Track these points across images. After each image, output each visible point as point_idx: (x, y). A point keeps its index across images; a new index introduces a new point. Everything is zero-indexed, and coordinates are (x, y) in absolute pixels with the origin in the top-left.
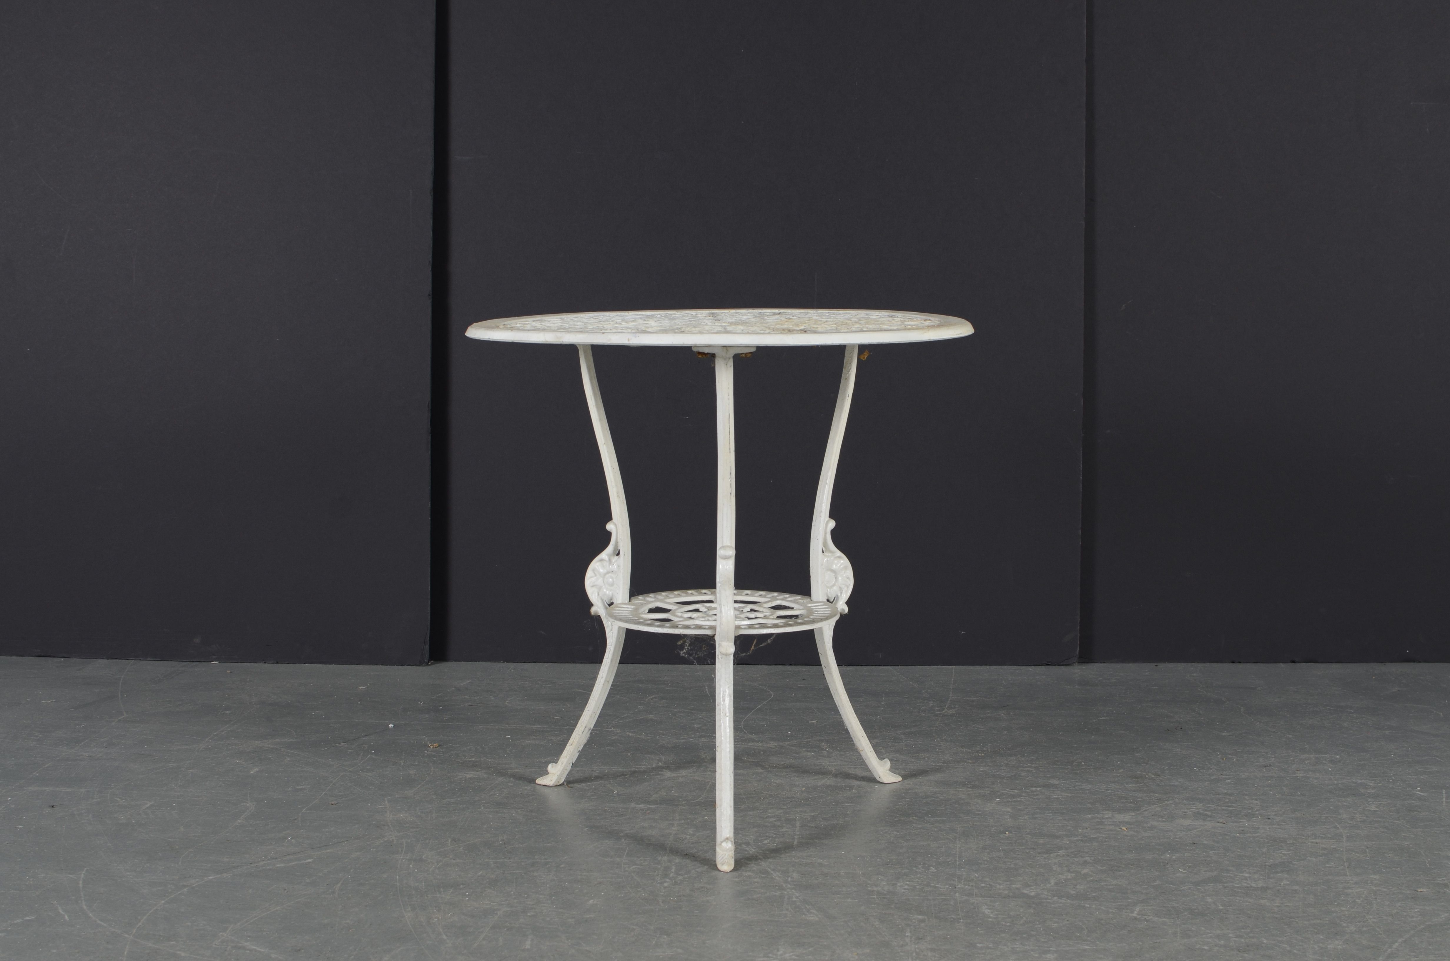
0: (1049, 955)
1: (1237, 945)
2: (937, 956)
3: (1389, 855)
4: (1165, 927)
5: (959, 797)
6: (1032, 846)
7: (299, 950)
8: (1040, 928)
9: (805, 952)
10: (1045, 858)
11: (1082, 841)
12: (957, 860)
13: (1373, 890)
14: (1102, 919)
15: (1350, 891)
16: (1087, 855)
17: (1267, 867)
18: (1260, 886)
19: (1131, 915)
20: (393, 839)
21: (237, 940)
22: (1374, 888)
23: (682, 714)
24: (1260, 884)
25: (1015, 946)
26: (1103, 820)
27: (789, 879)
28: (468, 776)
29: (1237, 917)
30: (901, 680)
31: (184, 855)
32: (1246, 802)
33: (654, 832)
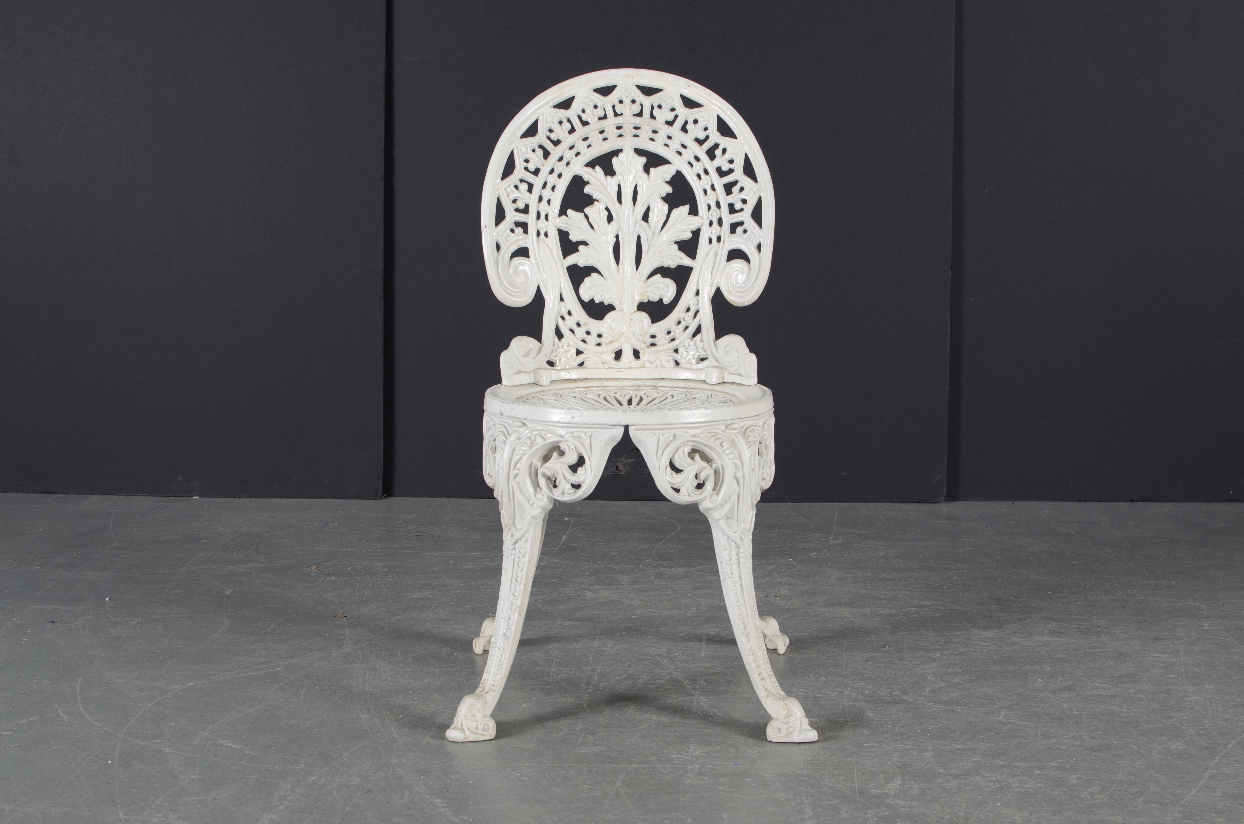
0: (926, 753)
1: (1091, 745)
2: (828, 753)
3: (1222, 668)
4: (1028, 729)
5: (845, 616)
6: (910, 659)
7: (269, 747)
8: (918, 729)
9: (712, 749)
10: (921, 669)
11: (953, 654)
12: (844, 670)
13: (1208, 698)
14: (972, 723)
15: (1188, 699)
16: (958, 667)
17: (1115, 677)
18: (1109, 694)
19: (997, 719)
20: (350, 651)
21: (214, 738)
22: (1209, 697)
23: (601, 543)
24: (1110, 693)
25: (897, 745)
26: (971, 637)
27: (698, 686)
28: (416, 596)
29: (1091, 721)
30: (792, 515)
31: (168, 665)
32: (1095, 621)
33: (578, 645)
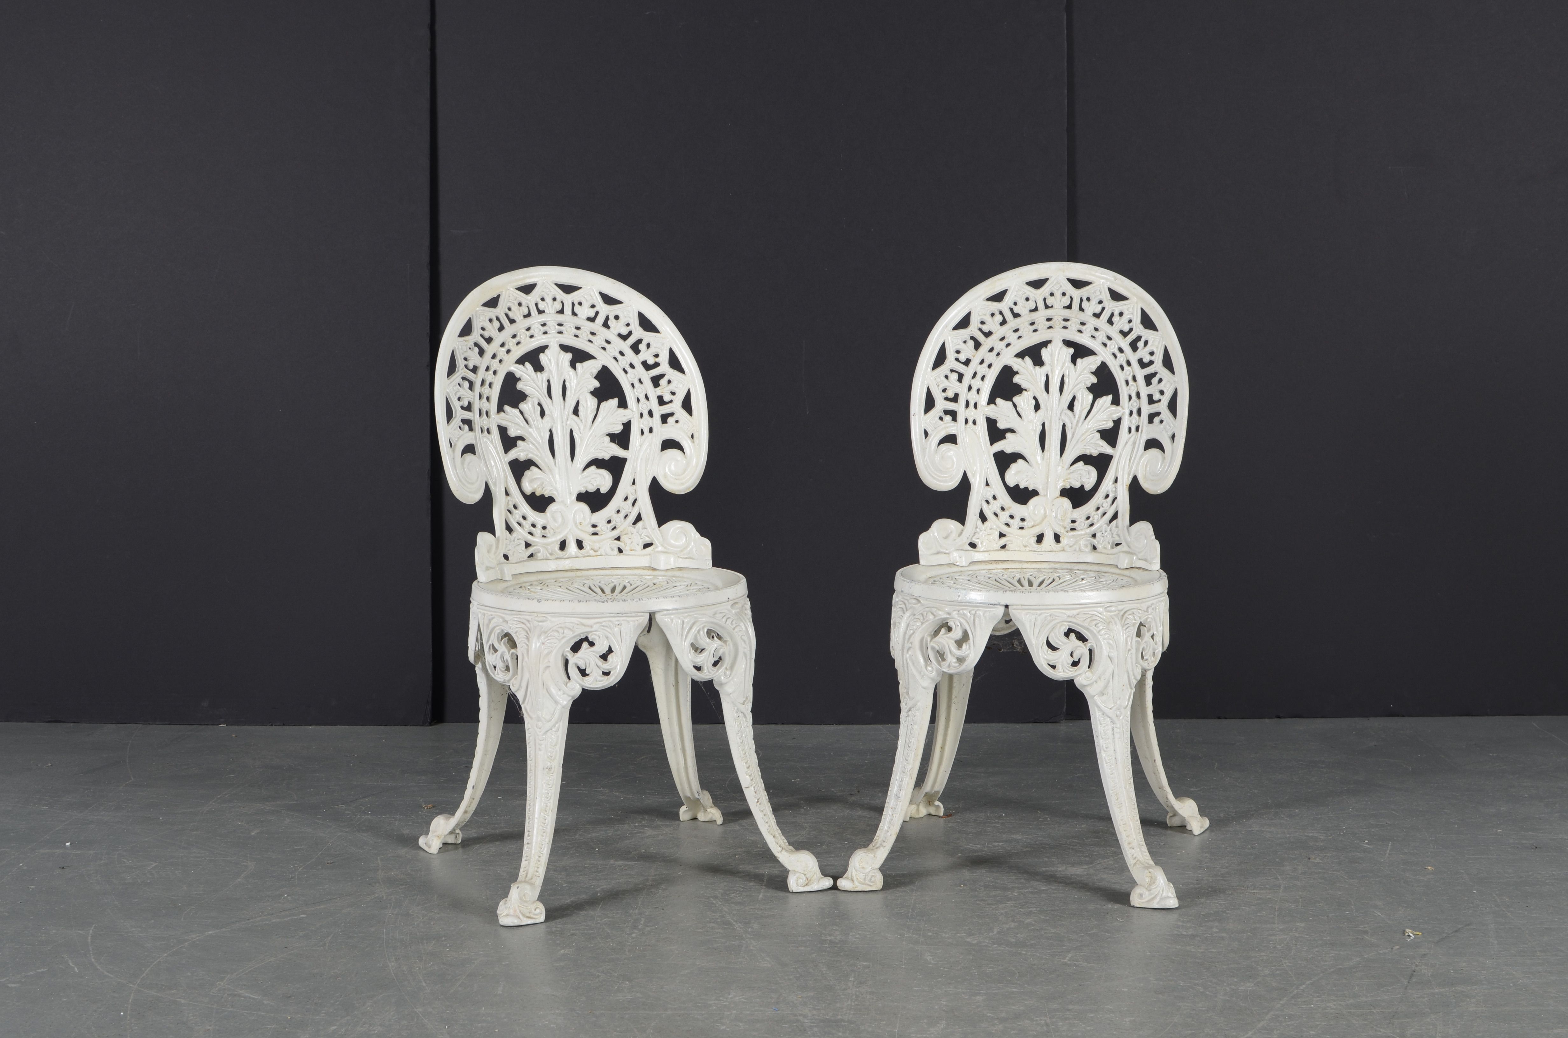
0: (978, 998)
4: (1092, 971)
6: (984, 898)
7: (289, 997)
8: (976, 973)
10: (993, 909)
11: (1032, 893)
14: (1034, 965)
15: (1273, 938)
16: (1034, 906)
17: (1201, 916)
18: (1190, 933)
19: (1062, 960)
20: (383, 895)
26: (1056, 874)
27: (750, 930)
31: (186, 912)
